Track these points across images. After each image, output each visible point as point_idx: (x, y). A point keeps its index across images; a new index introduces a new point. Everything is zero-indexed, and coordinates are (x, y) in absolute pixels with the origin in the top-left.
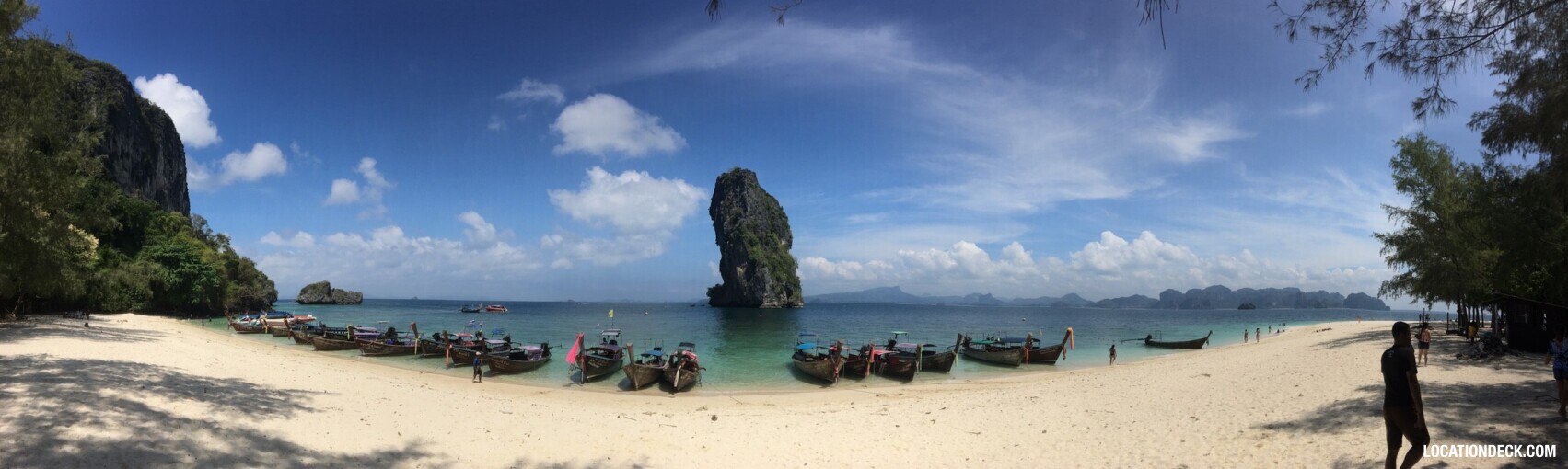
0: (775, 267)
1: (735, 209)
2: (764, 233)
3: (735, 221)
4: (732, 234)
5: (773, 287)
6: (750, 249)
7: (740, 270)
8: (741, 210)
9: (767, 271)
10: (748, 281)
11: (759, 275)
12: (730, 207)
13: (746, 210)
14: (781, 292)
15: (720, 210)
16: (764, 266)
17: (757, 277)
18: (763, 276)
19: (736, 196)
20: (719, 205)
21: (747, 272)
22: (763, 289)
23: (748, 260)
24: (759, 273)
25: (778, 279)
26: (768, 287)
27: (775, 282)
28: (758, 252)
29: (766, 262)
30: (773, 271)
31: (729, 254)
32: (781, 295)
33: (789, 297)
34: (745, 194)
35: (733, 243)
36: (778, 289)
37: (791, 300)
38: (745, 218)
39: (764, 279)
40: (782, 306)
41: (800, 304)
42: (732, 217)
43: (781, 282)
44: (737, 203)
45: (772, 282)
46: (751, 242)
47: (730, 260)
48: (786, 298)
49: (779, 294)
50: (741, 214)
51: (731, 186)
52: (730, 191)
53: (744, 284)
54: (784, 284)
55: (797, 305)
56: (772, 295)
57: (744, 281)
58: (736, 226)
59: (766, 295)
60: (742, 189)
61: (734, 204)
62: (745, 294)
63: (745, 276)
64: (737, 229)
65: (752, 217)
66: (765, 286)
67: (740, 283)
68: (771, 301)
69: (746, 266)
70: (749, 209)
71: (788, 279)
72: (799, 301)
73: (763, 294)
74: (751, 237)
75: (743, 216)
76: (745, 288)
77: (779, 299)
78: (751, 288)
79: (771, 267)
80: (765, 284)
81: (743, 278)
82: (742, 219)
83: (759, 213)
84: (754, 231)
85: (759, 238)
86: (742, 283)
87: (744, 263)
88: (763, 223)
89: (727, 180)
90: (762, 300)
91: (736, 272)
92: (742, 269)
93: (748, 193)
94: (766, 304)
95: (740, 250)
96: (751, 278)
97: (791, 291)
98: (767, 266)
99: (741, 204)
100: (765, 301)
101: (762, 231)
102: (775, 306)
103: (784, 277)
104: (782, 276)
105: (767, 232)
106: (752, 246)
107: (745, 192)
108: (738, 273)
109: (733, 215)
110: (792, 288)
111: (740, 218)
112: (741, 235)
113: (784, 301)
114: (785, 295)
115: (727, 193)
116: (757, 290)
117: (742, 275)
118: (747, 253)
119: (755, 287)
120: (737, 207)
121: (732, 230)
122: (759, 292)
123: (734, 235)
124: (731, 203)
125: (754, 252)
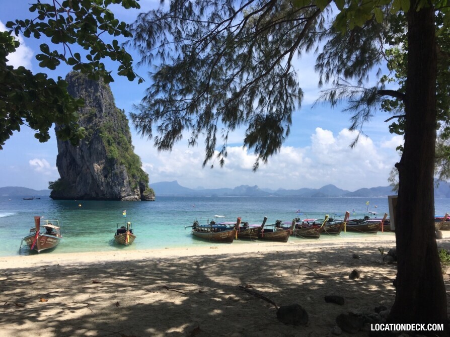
0: (130, 165)
1: (88, 108)
2: (116, 133)
3: (89, 120)
4: (86, 133)
5: (130, 183)
6: (107, 148)
7: (97, 167)
8: (95, 110)
9: (125, 169)
10: (106, 177)
11: (118, 171)
13: (101, 111)
14: (136, 188)
16: (122, 164)
17: (116, 174)
18: (121, 172)
19: (89, 96)
21: (104, 169)
22: (122, 184)
23: (106, 158)
25: (133, 176)
26: (126, 183)
27: (131, 179)
28: (115, 151)
29: (123, 161)
30: (129, 169)
31: (82, 151)
32: (135, 190)
33: (142, 191)
34: (99, 96)
35: (88, 141)
36: (133, 184)
37: (144, 194)
38: (100, 118)
39: (123, 176)
40: (140, 198)
41: (153, 198)
42: (86, 116)
43: (136, 179)
44: (90, 102)
45: (129, 178)
46: (108, 141)
47: (82, 157)
48: (139, 193)
49: (134, 189)
50: (96, 114)
51: (83, 85)
52: (82, 89)
53: (102, 178)
54: (138, 180)
55: (151, 199)
56: (129, 189)
57: (102, 176)
58: (91, 125)
59: (124, 189)
60: (96, 90)
61: (88, 104)
62: (102, 188)
63: (102, 172)
64: (91, 128)
65: (107, 118)
66: (123, 182)
67: (96, 179)
68: (128, 195)
69: (103, 163)
70: (104, 110)
71: (141, 176)
72: (152, 195)
73: (121, 188)
74: (108, 137)
75: (98, 116)
76: (102, 183)
77: (134, 193)
78: (108, 183)
79: (127, 165)
80: (123, 179)
81: (100, 173)
82: (97, 119)
83: (112, 115)
84: (109, 132)
85: (114, 138)
86: (99, 178)
87: (102, 160)
88: (115, 124)
89: (78, 79)
90: (120, 194)
91: (94, 168)
92: (99, 165)
93: (102, 94)
94: (127, 197)
95: (96, 147)
96: (108, 173)
97: (144, 186)
98: (124, 163)
99: (95, 104)
100: (123, 195)
101: (114, 131)
102: (136, 199)
103: (138, 175)
104: (136, 174)
105: (119, 133)
106: (110, 145)
107: (99, 94)
108: (96, 169)
109: (86, 114)
110: (144, 184)
111: (94, 118)
112: (100, 135)
113: (138, 195)
114: (139, 190)
115: (78, 91)
116: (115, 185)
117: (99, 170)
118: (105, 151)
119: (113, 181)
120: (91, 106)
121: (86, 129)
122: (118, 186)
123: (89, 134)
124: (85, 102)
125: (112, 151)
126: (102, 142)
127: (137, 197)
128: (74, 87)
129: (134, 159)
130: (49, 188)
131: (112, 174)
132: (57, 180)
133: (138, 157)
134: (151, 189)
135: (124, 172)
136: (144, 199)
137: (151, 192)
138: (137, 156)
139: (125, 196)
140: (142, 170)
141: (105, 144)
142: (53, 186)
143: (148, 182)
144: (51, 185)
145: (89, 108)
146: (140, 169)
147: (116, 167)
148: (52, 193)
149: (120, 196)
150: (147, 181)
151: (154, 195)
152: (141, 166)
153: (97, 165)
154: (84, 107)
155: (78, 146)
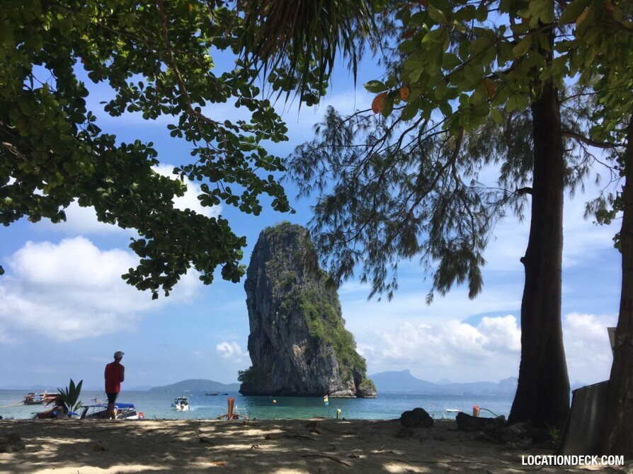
0: (340, 346)
2: (321, 303)
3: (287, 287)
4: (283, 304)
5: (340, 373)
6: (310, 324)
7: (298, 350)
8: (294, 274)
9: (334, 351)
10: (308, 363)
11: (324, 356)
12: (279, 269)
13: (301, 274)
14: (349, 379)
15: (264, 272)
16: (329, 345)
17: (321, 359)
18: (329, 357)
19: (287, 257)
20: (264, 266)
21: (307, 352)
22: (329, 374)
23: (309, 337)
24: (324, 352)
25: (345, 362)
26: (335, 372)
27: (342, 366)
28: (320, 328)
29: (330, 340)
30: (339, 351)
31: (279, 328)
32: (349, 382)
33: (357, 383)
34: (299, 255)
35: (286, 315)
36: (345, 374)
37: (361, 388)
38: (301, 284)
39: (331, 361)
40: (355, 395)
41: (373, 394)
42: (283, 282)
43: (349, 365)
44: (288, 264)
45: (339, 365)
46: (311, 314)
47: (279, 336)
48: (354, 386)
49: (346, 380)
50: (295, 279)
51: (279, 243)
52: (278, 249)
53: (303, 365)
54: (352, 367)
55: (371, 395)
56: (340, 381)
57: (303, 363)
58: (289, 293)
59: (332, 381)
60: (295, 249)
61: (285, 266)
62: (304, 379)
63: (304, 356)
64: (290, 297)
65: (309, 283)
66: (332, 370)
67: (297, 366)
68: (339, 390)
69: (305, 344)
70: (305, 274)
71: (356, 361)
72: (372, 389)
73: (329, 379)
74: (310, 309)
75: (298, 281)
76: (304, 371)
77: (346, 386)
78: (312, 372)
79: (336, 346)
80: (331, 366)
81: (301, 359)
82: (297, 286)
83: (316, 279)
84: (312, 301)
85: (318, 310)
86: (300, 365)
87: (303, 339)
88: (319, 291)
89: (273, 236)
90: (327, 387)
91: (293, 351)
92: (300, 347)
93: (302, 253)
94: (337, 393)
95: (296, 322)
96: (312, 359)
97: (360, 376)
98: (332, 344)
99: (293, 266)
100: (332, 389)
101: (319, 300)
102: (350, 395)
103: (351, 359)
104: (349, 358)
105: (325, 303)
106: (313, 319)
108: (295, 353)
109: (284, 279)
110: (361, 372)
111: (293, 284)
112: (301, 305)
113: (352, 390)
114: (353, 381)
115: (274, 251)
116: (321, 374)
117: (300, 354)
118: (307, 327)
119: (317, 369)
120: (289, 270)
121: (284, 299)
122: (324, 377)
123: (287, 305)
124: (281, 265)
125: (316, 327)
126: (303, 315)
127: (350, 391)
128: (268, 248)
129: (345, 337)
130: (239, 379)
131: (317, 360)
132: (248, 368)
133: (351, 334)
134: (369, 381)
135: (332, 356)
136: (360, 395)
137: (370, 384)
138: (349, 333)
139: (335, 391)
140: (356, 353)
141: (307, 317)
142: (244, 376)
143: (366, 371)
144: (240, 376)
145: (287, 272)
146: (354, 351)
147: (321, 350)
148: (242, 386)
149: (328, 391)
150: (364, 369)
151: (375, 390)
152: (356, 347)
153: (298, 347)
154: (280, 271)
155: (274, 322)
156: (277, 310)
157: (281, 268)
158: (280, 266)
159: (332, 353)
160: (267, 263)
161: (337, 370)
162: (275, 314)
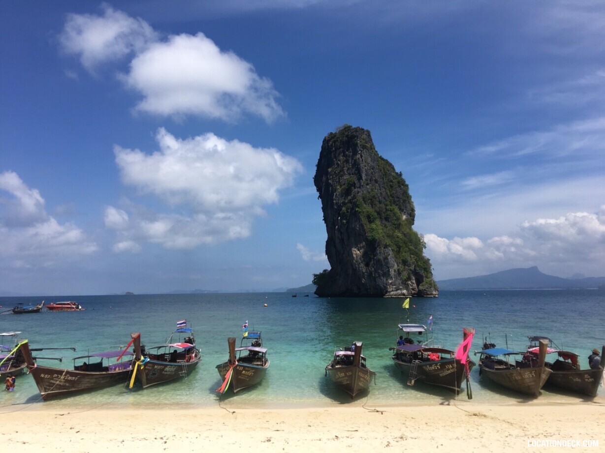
0: (399, 247)
1: (346, 177)
2: (383, 206)
3: (347, 192)
4: (344, 209)
5: (399, 273)
6: (367, 226)
7: (356, 253)
8: (354, 178)
9: (391, 253)
10: (367, 265)
12: (340, 175)
13: (360, 178)
14: (409, 279)
15: (328, 179)
16: (386, 246)
17: (379, 261)
18: (386, 258)
19: (347, 161)
20: (327, 173)
21: (365, 255)
22: (387, 275)
23: (366, 240)
24: (381, 253)
25: (405, 262)
26: (392, 272)
27: (401, 267)
28: (378, 230)
29: (388, 241)
30: (398, 252)
31: (341, 233)
32: (409, 282)
33: (419, 283)
34: (359, 158)
35: (346, 219)
36: (405, 274)
37: (421, 287)
38: (360, 187)
39: (387, 263)
41: (434, 293)
42: (343, 187)
43: (409, 266)
44: (348, 169)
45: (398, 266)
46: (368, 217)
47: (342, 241)
48: (415, 285)
49: (406, 280)
50: (354, 183)
51: (340, 148)
52: (339, 154)
53: (363, 268)
54: (412, 268)
55: (432, 294)
56: (399, 282)
57: (362, 265)
58: (349, 198)
59: (390, 282)
60: (355, 153)
61: (345, 171)
62: (363, 281)
63: (362, 259)
64: (350, 202)
65: (368, 187)
66: (389, 271)
67: (356, 267)
68: (396, 290)
69: (363, 247)
70: (364, 177)
71: (417, 262)
72: (432, 288)
73: (387, 280)
74: (368, 212)
75: (357, 185)
76: (363, 273)
77: (406, 286)
78: (371, 273)
79: (395, 248)
80: (388, 267)
81: (360, 261)
82: (356, 190)
83: (376, 181)
84: (372, 205)
85: (379, 213)
86: (359, 268)
87: (361, 242)
88: (381, 193)
89: (335, 142)
90: (384, 287)
91: (352, 254)
92: (359, 250)
93: (361, 156)
94: (393, 293)
95: (353, 226)
96: (370, 261)
97: (423, 277)
98: (389, 246)
99: (353, 170)
100: (389, 289)
101: (380, 202)
102: (404, 295)
103: (412, 260)
104: (409, 259)
105: (386, 205)
106: (370, 222)
107: (358, 156)
108: (354, 256)
109: (344, 184)
111: (353, 188)
112: (357, 209)
113: (413, 290)
114: (414, 281)
115: (335, 157)
116: (379, 276)
117: (359, 257)
118: (364, 230)
119: (376, 271)
120: (349, 174)
121: (344, 204)
122: (382, 278)
123: (347, 209)
124: (342, 170)
125: (373, 229)
126: (360, 219)
127: (405, 291)
128: (331, 154)
130: (314, 282)
131: (375, 262)
134: (432, 280)
135: (389, 257)
137: (431, 284)
139: (392, 291)
141: (364, 220)
144: (315, 279)
145: (348, 177)
147: (378, 252)
149: (385, 291)
151: (436, 290)
153: (357, 251)
154: (342, 176)
155: (337, 227)
156: (339, 215)
157: (342, 173)
158: (340, 171)
159: (389, 255)
160: (330, 170)
161: (395, 271)
162: (338, 219)
